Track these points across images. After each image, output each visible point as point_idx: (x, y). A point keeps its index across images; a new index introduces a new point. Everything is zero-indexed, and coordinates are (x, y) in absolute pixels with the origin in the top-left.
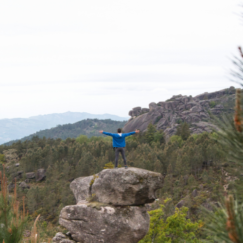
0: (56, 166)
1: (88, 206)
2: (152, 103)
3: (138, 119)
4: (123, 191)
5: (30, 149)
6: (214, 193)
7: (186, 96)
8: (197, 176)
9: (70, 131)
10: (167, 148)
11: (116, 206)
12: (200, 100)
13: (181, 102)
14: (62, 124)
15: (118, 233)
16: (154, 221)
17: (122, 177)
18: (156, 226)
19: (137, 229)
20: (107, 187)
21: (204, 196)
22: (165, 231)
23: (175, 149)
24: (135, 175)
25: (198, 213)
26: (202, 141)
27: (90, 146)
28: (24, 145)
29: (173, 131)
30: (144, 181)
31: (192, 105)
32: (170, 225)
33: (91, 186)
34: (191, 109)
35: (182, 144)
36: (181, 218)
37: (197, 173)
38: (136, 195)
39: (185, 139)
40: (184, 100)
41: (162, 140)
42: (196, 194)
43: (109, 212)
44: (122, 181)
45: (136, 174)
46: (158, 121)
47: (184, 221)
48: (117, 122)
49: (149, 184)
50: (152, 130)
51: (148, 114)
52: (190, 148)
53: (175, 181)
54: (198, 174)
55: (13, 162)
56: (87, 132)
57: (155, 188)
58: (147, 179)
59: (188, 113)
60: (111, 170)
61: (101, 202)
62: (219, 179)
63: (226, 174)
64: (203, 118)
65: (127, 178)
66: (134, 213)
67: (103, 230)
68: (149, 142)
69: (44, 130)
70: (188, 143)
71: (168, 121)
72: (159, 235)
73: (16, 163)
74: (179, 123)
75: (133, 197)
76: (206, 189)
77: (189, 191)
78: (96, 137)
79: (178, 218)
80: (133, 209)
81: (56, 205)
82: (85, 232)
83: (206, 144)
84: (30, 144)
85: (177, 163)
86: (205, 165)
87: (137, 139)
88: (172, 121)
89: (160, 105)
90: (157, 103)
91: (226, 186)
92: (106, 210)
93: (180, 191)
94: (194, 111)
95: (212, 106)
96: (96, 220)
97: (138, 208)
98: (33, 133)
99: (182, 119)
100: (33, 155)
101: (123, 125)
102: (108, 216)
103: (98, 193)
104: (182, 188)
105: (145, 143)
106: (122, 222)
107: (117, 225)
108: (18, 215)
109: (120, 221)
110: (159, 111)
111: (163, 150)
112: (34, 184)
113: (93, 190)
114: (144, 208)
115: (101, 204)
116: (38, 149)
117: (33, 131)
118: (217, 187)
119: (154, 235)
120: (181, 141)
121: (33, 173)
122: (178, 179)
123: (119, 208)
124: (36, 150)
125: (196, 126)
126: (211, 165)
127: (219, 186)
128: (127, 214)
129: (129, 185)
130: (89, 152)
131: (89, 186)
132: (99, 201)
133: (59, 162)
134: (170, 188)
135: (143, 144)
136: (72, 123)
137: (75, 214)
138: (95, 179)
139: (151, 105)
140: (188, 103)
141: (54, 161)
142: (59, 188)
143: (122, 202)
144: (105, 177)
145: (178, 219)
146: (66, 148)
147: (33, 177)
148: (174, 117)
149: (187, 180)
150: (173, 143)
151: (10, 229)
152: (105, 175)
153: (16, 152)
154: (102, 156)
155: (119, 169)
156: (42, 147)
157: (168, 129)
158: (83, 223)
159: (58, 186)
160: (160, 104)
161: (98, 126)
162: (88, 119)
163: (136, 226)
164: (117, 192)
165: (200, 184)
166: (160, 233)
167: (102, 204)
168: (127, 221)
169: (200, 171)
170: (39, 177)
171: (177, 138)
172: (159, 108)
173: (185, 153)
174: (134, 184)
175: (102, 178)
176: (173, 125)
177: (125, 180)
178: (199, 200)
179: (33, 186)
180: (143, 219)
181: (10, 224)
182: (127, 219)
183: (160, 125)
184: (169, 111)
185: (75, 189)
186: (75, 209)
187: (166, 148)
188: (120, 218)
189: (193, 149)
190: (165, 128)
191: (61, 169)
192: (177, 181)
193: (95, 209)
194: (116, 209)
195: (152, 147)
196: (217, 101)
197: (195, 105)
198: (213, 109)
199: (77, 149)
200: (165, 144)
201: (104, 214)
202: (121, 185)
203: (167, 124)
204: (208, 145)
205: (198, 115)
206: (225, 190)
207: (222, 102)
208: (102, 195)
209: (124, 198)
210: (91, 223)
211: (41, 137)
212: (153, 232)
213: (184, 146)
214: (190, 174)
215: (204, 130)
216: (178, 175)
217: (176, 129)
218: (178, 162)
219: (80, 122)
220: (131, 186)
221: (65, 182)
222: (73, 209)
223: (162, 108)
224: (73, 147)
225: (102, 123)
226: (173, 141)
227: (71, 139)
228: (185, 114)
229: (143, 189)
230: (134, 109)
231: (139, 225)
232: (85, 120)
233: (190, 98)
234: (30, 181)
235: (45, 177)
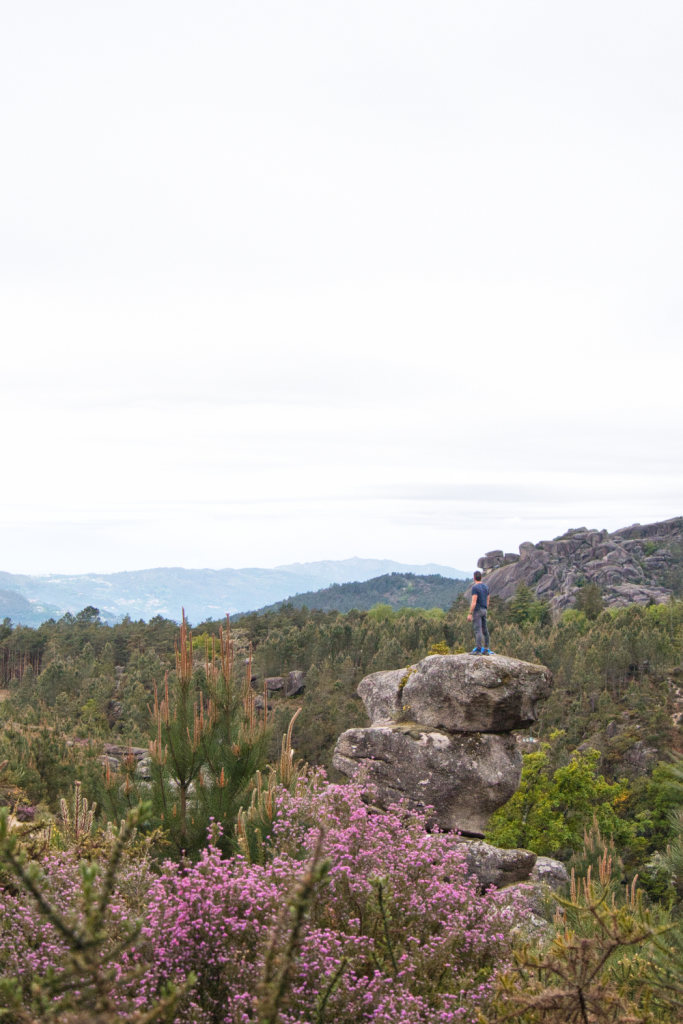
0: (327, 666)
1: (394, 731)
2: (525, 543)
3: (497, 576)
4: (468, 701)
5: (276, 629)
6: (652, 731)
7: (594, 530)
8: (618, 693)
9: (358, 597)
10: (556, 635)
11: (452, 732)
12: (625, 538)
13: (584, 542)
14: (341, 581)
15: (454, 789)
16: (528, 777)
17: (467, 672)
18: (533, 789)
19: (495, 781)
20: (435, 693)
21: (631, 736)
22: (551, 798)
23: (571, 637)
24: (494, 668)
25: (619, 770)
26: (627, 622)
27: (397, 627)
28: (262, 621)
29: (568, 601)
30: (512, 682)
31: (608, 549)
32: (562, 786)
33: (401, 690)
34: (605, 558)
35: (585, 627)
36: (585, 773)
37: (617, 687)
38: (494, 711)
39: (593, 618)
40: (591, 538)
41: (545, 618)
42: (615, 731)
43: (437, 745)
44: (466, 680)
45: (496, 667)
46: (537, 581)
47: (590, 780)
48: (453, 580)
49: (522, 688)
50: (524, 597)
51: (516, 567)
52: (602, 635)
53: (571, 702)
54: (620, 691)
55: (240, 656)
56: (392, 599)
57: (533, 697)
58: (517, 677)
59: (599, 565)
60: (443, 658)
61: (422, 723)
62: (663, 701)
63: (677, 692)
64: (630, 577)
65: (477, 674)
66: (489, 748)
67: (423, 782)
68: (518, 622)
69: (303, 595)
70: (599, 624)
71: (557, 581)
72: (537, 807)
73: (245, 657)
74: (579, 586)
75: (487, 715)
76: (636, 720)
77: (599, 724)
78: (409, 608)
79: (579, 771)
80: (488, 740)
81: (324, 747)
82: (386, 785)
83: (636, 629)
84: (276, 620)
85: (575, 666)
86: (633, 671)
87: (494, 616)
88: (567, 580)
89: (542, 548)
90: (535, 543)
91: (676, 717)
92: (430, 740)
93: (581, 723)
94: (611, 562)
95: (647, 551)
96: (410, 760)
97: (497, 737)
98: (280, 599)
99: (587, 577)
100: (280, 642)
101: (465, 588)
102: (434, 753)
103: (415, 705)
104: (586, 719)
105: (509, 623)
106: (463, 767)
107: (453, 773)
108: (253, 721)
109: (459, 764)
110: (538, 561)
111: (547, 638)
112: (280, 700)
113: (404, 698)
114: (511, 738)
115: (420, 728)
116: (292, 631)
117: (283, 596)
118: (657, 718)
119: (527, 807)
120: (584, 621)
121: (279, 678)
122: (578, 699)
123: (459, 736)
124: (286, 632)
125: (614, 591)
126: (646, 671)
127: (661, 716)
128: (476, 749)
129: (480, 689)
130: (394, 638)
131: (397, 689)
132: (416, 721)
133: (333, 657)
134: (560, 718)
135: (506, 625)
136: (361, 581)
137: (366, 747)
138: (412, 675)
139: (524, 547)
140: (599, 545)
141: (323, 655)
142: (330, 711)
143: (466, 724)
144: (430, 670)
145: (578, 774)
146: (348, 629)
147: (279, 686)
148: (571, 573)
149: (596, 701)
150: (566, 625)
151: (236, 747)
152: (430, 666)
153: (246, 635)
154: (422, 647)
155: (460, 655)
156: (300, 627)
157: (558, 597)
158: (382, 766)
159: (329, 708)
160: (541, 546)
161: (412, 589)
162: (394, 574)
163: (493, 776)
164: (454, 703)
165: (623, 710)
166: (540, 803)
167: (424, 728)
168: (475, 764)
169: (623, 684)
170: (290, 687)
171: (577, 615)
172: (540, 555)
173: (593, 646)
174: (492, 686)
175: (424, 672)
176: (568, 589)
177: (472, 679)
178: (620, 744)
179: (280, 705)
180: (508, 762)
181: (236, 737)
182: (474, 759)
183: (542, 589)
184: (560, 560)
185: (369, 695)
186: (368, 736)
187: (554, 635)
188: (460, 757)
189: (610, 638)
190: (552, 595)
191: (335, 672)
192: (575, 702)
193: (409, 737)
194: (452, 739)
195: (525, 632)
196: (660, 541)
197: (614, 549)
198: (650, 557)
199: (369, 633)
200: (551, 626)
201: (427, 747)
202: (463, 688)
203: (554, 587)
204: (639, 629)
205: (620, 569)
206: (675, 724)
207: (669, 545)
208: (423, 709)
209: (469, 717)
210: (400, 766)
211: (298, 607)
212: (525, 800)
213: (590, 632)
214: (603, 689)
215: (631, 600)
216: (577, 691)
217: (573, 599)
218: (579, 664)
219: (377, 580)
220: (485, 691)
221: (344, 698)
222: (363, 736)
223: (545, 553)
224: (363, 628)
225: (422, 582)
226: (567, 620)
227: (359, 612)
228: (593, 568)
229: (510, 697)
230: (489, 554)
231: (500, 773)
232: (387, 575)
233: (603, 535)
234: (272, 695)
235: (304, 687)
